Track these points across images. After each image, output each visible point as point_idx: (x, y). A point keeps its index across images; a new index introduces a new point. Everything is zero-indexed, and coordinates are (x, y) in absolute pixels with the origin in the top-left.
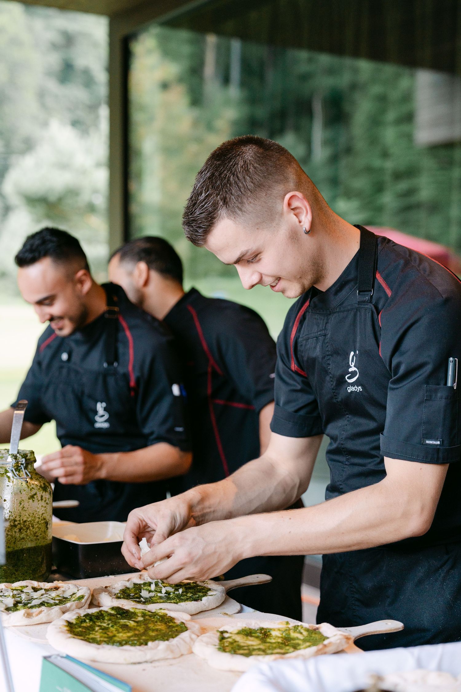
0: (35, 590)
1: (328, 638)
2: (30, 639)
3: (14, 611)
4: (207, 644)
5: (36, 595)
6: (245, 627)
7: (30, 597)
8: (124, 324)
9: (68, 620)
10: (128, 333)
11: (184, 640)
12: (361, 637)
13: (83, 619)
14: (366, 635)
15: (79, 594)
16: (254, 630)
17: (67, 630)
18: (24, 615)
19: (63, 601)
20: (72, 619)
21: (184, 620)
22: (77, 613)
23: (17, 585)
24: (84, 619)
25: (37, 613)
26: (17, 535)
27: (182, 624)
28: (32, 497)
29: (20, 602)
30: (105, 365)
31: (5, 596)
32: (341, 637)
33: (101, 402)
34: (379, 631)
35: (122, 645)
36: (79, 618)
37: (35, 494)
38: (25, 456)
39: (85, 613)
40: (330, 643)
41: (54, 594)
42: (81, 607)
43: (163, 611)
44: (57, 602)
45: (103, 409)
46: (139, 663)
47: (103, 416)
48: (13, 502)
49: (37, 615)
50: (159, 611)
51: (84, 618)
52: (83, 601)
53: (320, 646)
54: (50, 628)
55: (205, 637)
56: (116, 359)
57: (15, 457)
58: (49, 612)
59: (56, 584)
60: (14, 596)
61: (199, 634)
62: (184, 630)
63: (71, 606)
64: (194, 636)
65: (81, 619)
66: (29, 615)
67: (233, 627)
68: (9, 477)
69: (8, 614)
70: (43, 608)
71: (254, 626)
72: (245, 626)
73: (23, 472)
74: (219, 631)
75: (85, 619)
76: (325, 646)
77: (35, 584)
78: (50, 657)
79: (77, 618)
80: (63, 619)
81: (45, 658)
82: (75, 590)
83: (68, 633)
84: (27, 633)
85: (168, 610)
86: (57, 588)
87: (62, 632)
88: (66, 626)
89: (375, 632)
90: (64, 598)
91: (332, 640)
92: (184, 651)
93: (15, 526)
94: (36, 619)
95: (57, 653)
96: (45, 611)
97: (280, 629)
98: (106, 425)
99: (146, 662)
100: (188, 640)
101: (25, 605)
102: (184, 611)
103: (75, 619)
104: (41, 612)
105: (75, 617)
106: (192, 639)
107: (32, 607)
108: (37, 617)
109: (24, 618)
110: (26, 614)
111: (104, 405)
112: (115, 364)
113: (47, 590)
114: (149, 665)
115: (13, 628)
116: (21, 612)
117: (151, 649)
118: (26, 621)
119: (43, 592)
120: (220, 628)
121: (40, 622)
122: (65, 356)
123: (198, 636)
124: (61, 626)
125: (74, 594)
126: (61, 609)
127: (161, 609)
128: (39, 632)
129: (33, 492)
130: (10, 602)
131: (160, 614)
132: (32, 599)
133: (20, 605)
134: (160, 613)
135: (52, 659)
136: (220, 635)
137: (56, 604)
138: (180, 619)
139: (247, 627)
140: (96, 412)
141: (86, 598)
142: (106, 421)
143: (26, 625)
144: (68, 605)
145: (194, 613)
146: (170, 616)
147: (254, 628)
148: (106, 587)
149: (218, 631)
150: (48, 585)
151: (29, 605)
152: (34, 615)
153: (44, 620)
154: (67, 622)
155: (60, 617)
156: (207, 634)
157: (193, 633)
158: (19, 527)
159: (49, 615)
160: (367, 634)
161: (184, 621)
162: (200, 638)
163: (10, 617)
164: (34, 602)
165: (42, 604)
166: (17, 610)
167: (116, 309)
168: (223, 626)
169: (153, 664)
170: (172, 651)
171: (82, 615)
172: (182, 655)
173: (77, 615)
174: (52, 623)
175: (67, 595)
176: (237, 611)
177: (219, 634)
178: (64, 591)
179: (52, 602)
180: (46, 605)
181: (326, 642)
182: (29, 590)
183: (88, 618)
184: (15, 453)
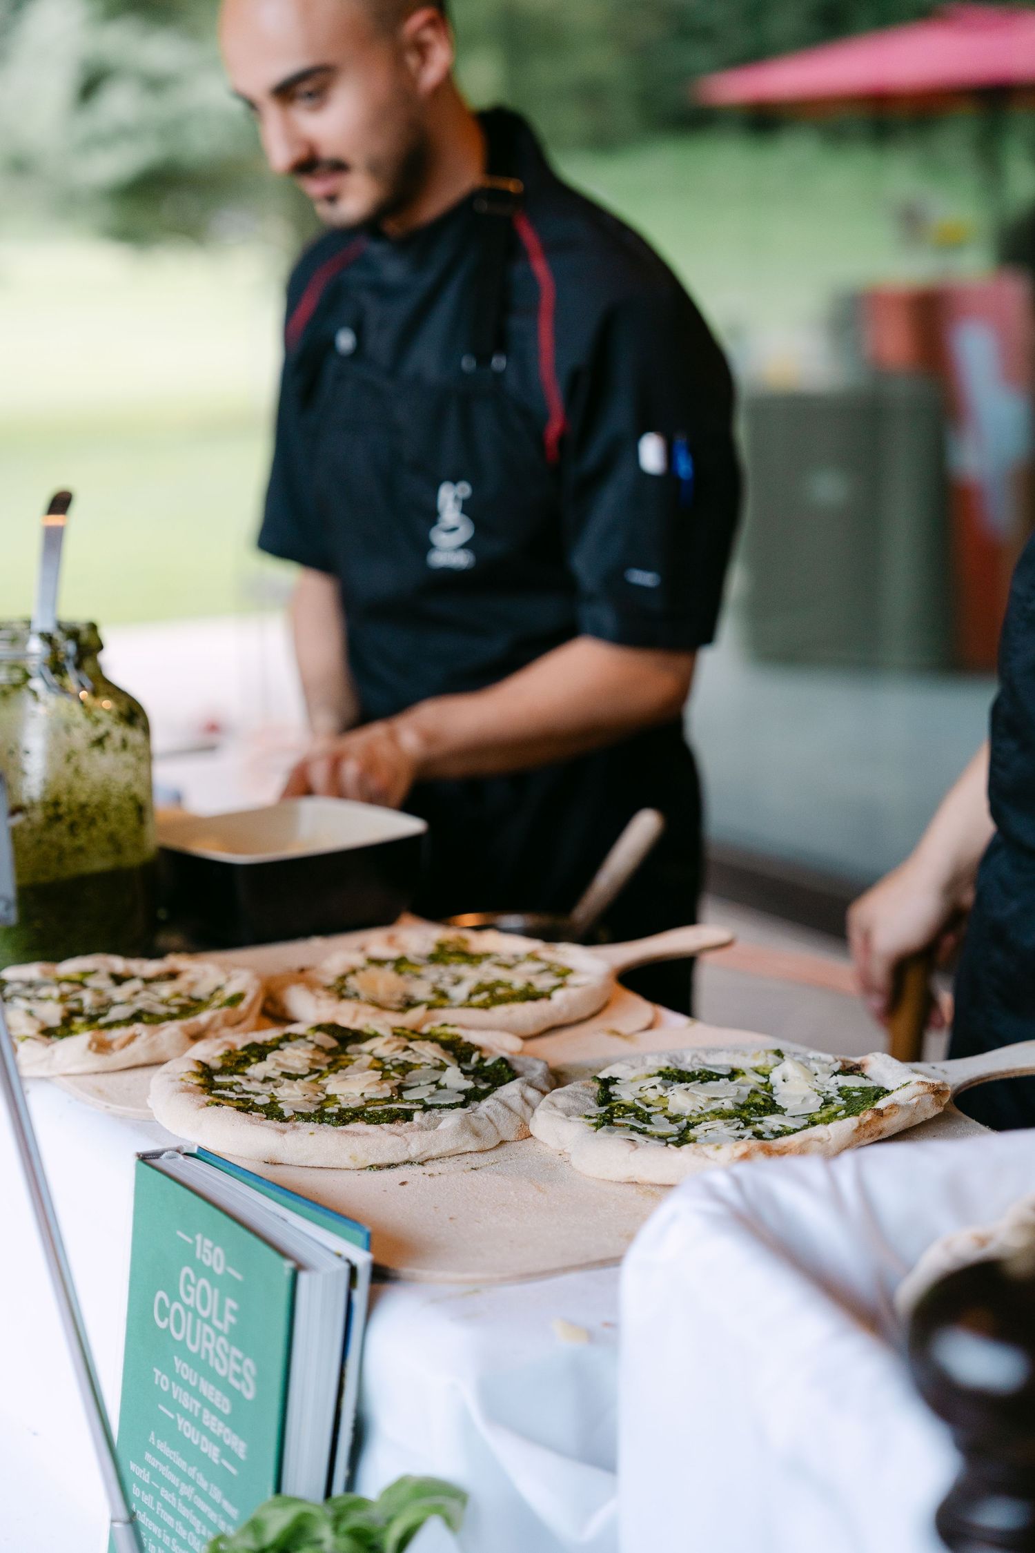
0: (118, 979)
1: (888, 1092)
2: (107, 1107)
3: (62, 1037)
4: (568, 1113)
5: (120, 993)
6: (668, 1068)
7: (104, 1000)
8: (529, 236)
9: (203, 1059)
10: (540, 268)
11: (505, 1105)
12: (972, 1085)
13: (241, 1057)
14: (987, 1080)
15: (231, 990)
16: (689, 1073)
17: (199, 1085)
18: (90, 1046)
19: (190, 1007)
20: (213, 1058)
21: (504, 1050)
22: (225, 1043)
23: (70, 967)
24: (245, 1056)
25: (122, 1040)
26: (66, 842)
27: (501, 1064)
28: (99, 742)
29: (79, 1013)
30: (467, 364)
31: (40, 999)
32: (921, 1089)
33: (455, 481)
34: (1022, 1070)
35: (345, 1123)
36: (229, 1054)
37: (107, 734)
38: (73, 634)
39: (247, 1042)
40: (893, 1106)
41: (166, 990)
42: (238, 1023)
43: (450, 1031)
44: (175, 1010)
45: (459, 505)
46: (391, 1166)
47: (454, 529)
48: (50, 757)
49: (123, 1046)
50: (439, 1031)
51: (245, 1053)
52: (243, 1006)
53: (867, 1116)
54: (157, 1080)
55: (560, 1097)
56: (501, 343)
57: (48, 638)
58: (154, 1038)
59: (174, 961)
60: (63, 998)
61: (546, 1088)
62: (507, 1078)
63: (212, 1020)
64: (532, 1094)
65: (236, 1056)
66: (102, 1047)
67: (633, 1068)
68: (34, 693)
69: (48, 1045)
70: (138, 1027)
71: (691, 1065)
72: (667, 1064)
73: (72, 680)
74: (598, 1079)
75: (248, 1056)
76: (880, 1113)
77: (119, 964)
78: (157, 1155)
79: (227, 1053)
80: (190, 1058)
81: (144, 1158)
82: (220, 979)
83: (203, 1093)
84: (100, 1092)
85: (464, 1027)
86: (173, 975)
87: (187, 1090)
88: (196, 1074)
89: (1008, 1072)
90: (192, 999)
91: (898, 1097)
92: (509, 1133)
93: (58, 818)
94: (120, 1057)
95: (175, 1145)
96: (144, 1035)
97: (761, 1071)
98: (462, 560)
99: (409, 1162)
100: (516, 1103)
101: (92, 1020)
102: (507, 1029)
103: (222, 1057)
104: (132, 1038)
105: (221, 1052)
106: (527, 1102)
107: (109, 1026)
108: (124, 1052)
109: (90, 1054)
110: (94, 1046)
111: (464, 489)
112: (499, 363)
113: (147, 981)
114: (418, 1170)
115: (63, 1080)
116: (83, 1039)
117: (422, 1128)
118: (96, 1062)
119: (136, 985)
120: (600, 1071)
121: (133, 1063)
122: (345, 341)
123: (544, 1093)
124: (183, 1076)
125: (218, 989)
126: (183, 1029)
127: (445, 1025)
128: (129, 1089)
129: (101, 730)
130: (52, 1013)
131: (443, 1038)
132: (111, 1004)
133: (79, 1021)
134: (442, 1034)
135: (161, 1162)
136: (602, 1090)
137: (171, 1017)
138: (495, 1049)
139: (673, 1068)
140: (433, 516)
141: (248, 999)
142: (465, 546)
143: (96, 1073)
144: (204, 1017)
145: (532, 1030)
146: (468, 1043)
147: (690, 1070)
148: (302, 970)
149: (596, 1078)
150: (151, 967)
151: (102, 1021)
152: (115, 1045)
153: (143, 1058)
154: (200, 1064)
155: (185, 1050)
156: (567, 1088)
157: (530, 1084)
158: (68, 819)
159: (153, 1045)
160: (989, 1077)
161: (505, 1055)
162: (548, 1096)
163: (53, 1052)
164: (115, 1013)
165: (137, 1017)
166: (71, 1033)
167: (513, 186)
168: (609, 1063)
169: (428, 1169)
170: (477, 1134)
171: (239, 1047)
172: (502, 1142)
173: (226, 1047)
174: (164, 1068)
175: (201, 991)
176: (644, 1024)
177: (597, 1087)
178: (192, 984)
179: (161, 1010)
180: (145, 1018)
181: (881, 1104)
182: (102, 982)
183: (255, 1052)
184: (49, 627)
